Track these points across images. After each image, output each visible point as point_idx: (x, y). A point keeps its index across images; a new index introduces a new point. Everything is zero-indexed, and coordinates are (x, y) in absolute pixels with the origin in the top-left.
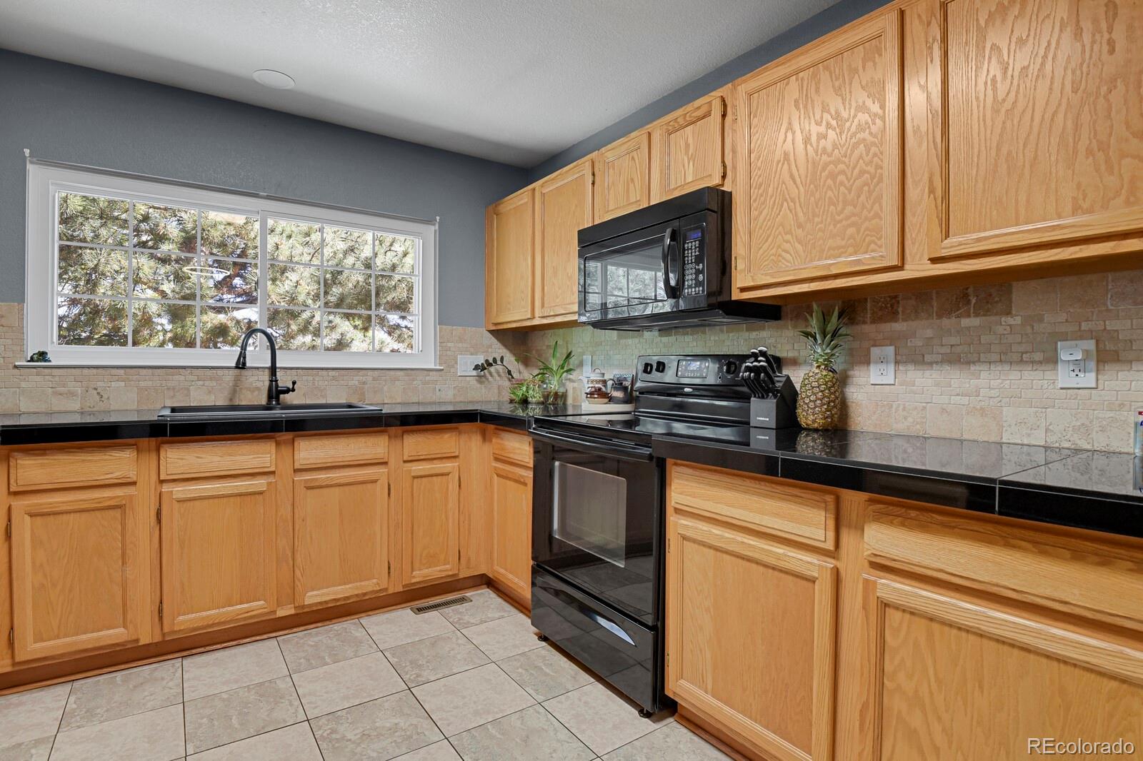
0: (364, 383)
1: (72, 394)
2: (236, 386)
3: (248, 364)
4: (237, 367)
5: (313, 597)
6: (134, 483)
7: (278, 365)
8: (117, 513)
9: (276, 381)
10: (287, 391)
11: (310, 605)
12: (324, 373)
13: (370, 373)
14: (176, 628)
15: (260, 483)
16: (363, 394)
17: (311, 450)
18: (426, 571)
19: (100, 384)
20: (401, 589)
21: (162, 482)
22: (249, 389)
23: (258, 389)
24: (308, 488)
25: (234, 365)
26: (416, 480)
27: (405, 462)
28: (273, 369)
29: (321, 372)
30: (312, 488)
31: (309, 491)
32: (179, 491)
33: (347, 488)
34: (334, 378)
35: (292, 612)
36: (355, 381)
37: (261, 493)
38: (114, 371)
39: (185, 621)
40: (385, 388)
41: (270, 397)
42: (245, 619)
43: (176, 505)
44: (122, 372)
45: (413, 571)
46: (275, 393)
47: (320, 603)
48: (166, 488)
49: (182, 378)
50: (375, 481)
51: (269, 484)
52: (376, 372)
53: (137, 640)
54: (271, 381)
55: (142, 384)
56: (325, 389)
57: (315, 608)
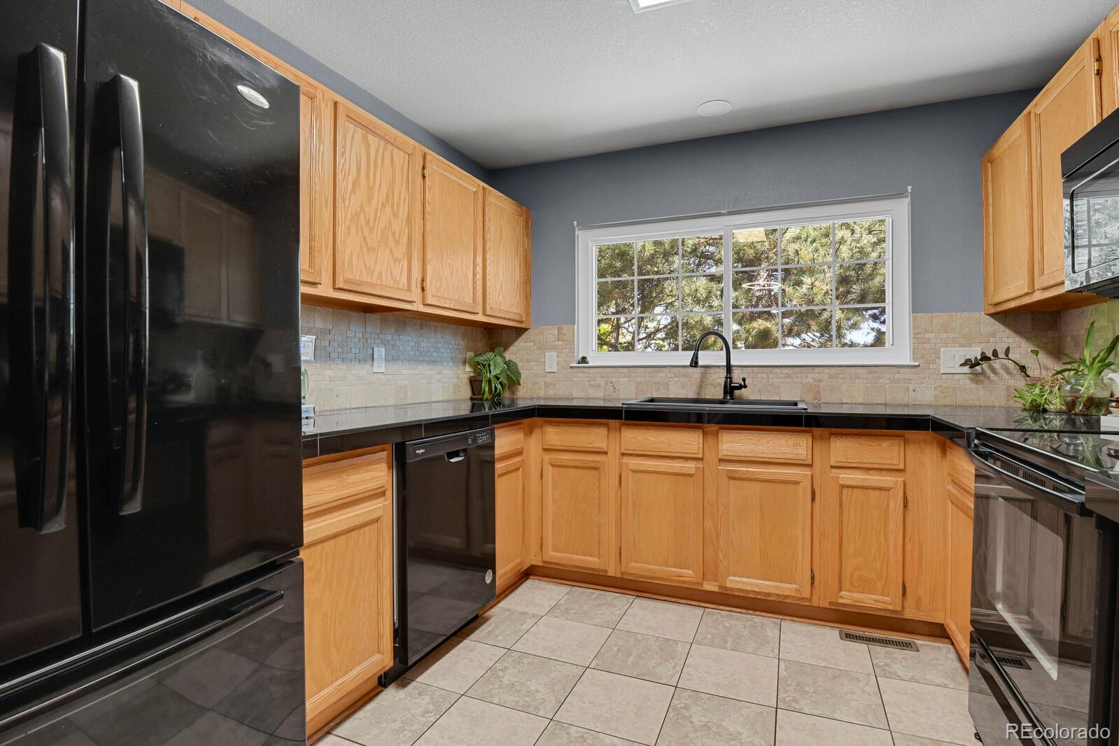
0: (820, 381)
1: (599, 386)
2: (702, 381)
3: (700, 363)
4: (691, 366)
5: (739, 582)
6: (606, 453)
7: (733, 363)
8: (596, 473)
9: (731, 378)
10: (740, 387)
11: (733, 589)
12: (778, 370)
13: (826, 370)
14: (629, 571)
15: (690, 467)
16: (818, 392)
17: (735, 443)
18: (856, 595)
19: (614, 379)
20: (827, 605)
21: (623, 454)
22: (712, 385)
23: (719, 384)
24: (730, 478)
25: (689, 364)
26: (845, 491)
27: (832, 467)
28: (729, 367)
29: (775, 370)
30: (734, 479)
31: (732, 482)
32: (634, 463)
33: (768, 485)
34: (788, 376)
35: (716, 589)
36: (810, 378)
37: (691, 475)
38: (622, 370)
39: (638, 567)
40: (844, 387)
41: (725, 393)
42: (678, 581)
43: (631, 475)
44: (626, 370)
45: (840, 590)
46: (730, 389)
47: (741, 590)
48: (625, 460)
49: (664, 375)
50: (797, 483)
51: (697, 468)
52: (833, 370)
53: (606, 571)
54: (726, 378)
55: (639, 379)
56: (779, 386)
57: (736, 593)
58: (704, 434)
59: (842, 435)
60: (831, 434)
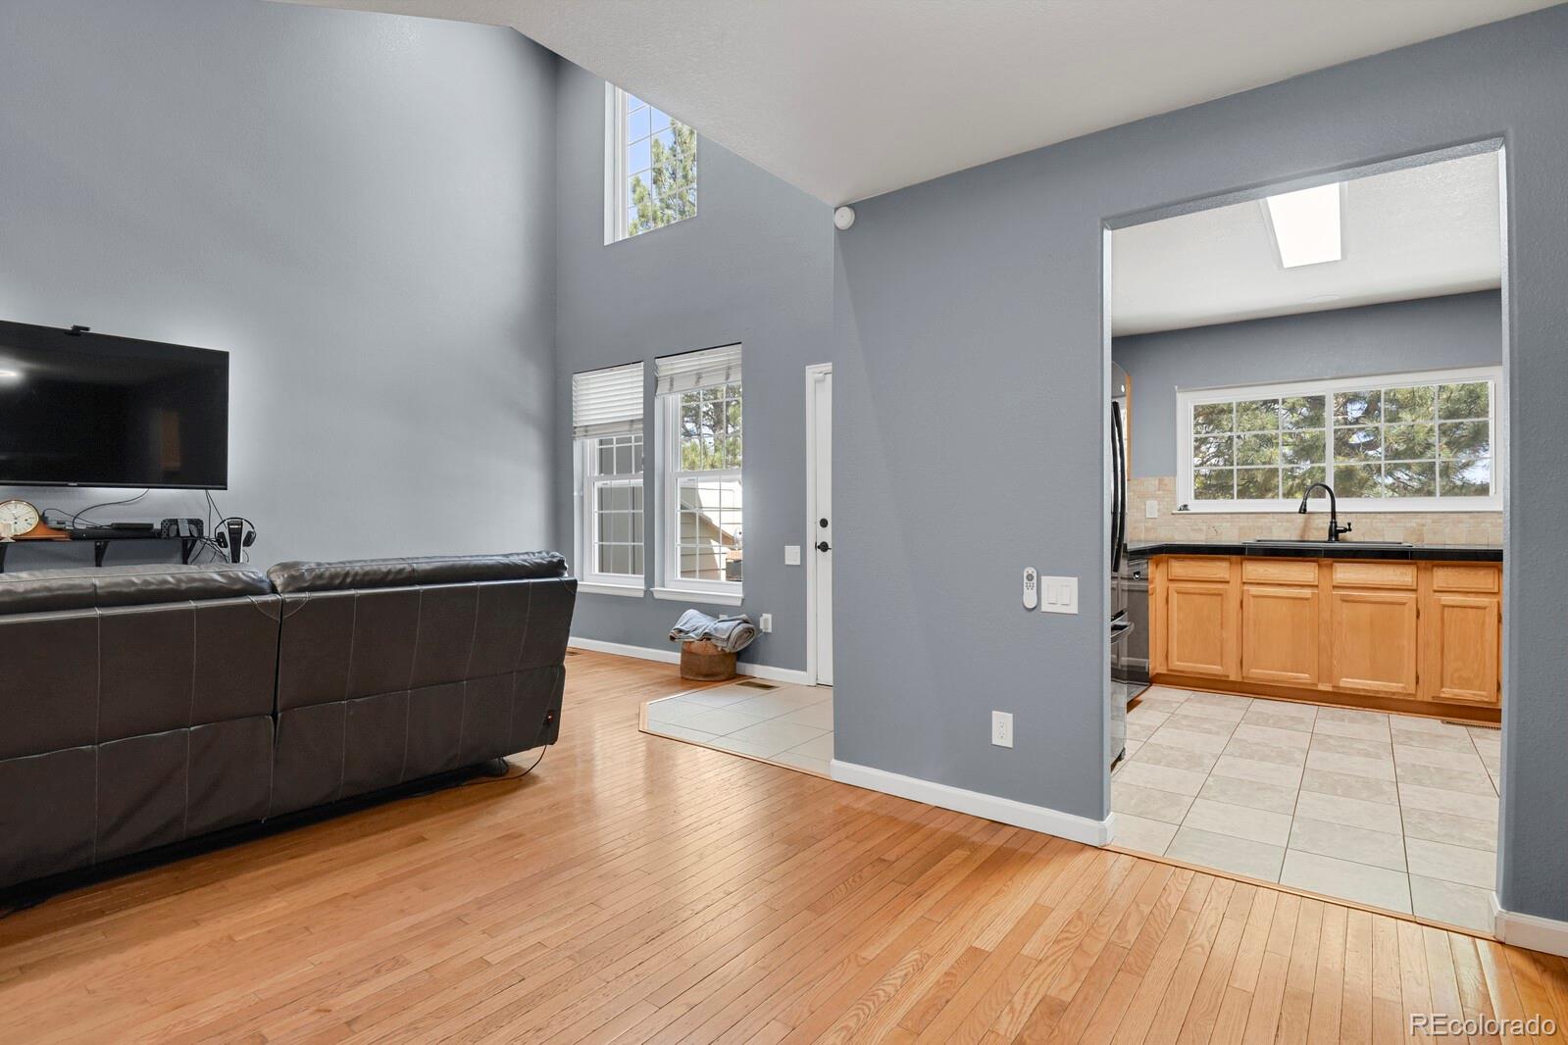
0: (1423, 525)
1: (1200, 530)
2: (1305, 526)
3: (1308, 510)
4: (1300, 512)
5: (1348, 683)
6: (1228, 582)
7: (1337, 510)
8: (1219, 598)
9: (1335, 523)
10: (1345, 530)
11: (1345, 688)
12: (1382, 516)
13: (1429, 516)
14: (1250, 675)
15: (1307, 592)
16: (1421, 534)
17: (1347, 573)
18: (1456, 691)
19: (1216, 524)
20: (1430, 700)
21: (1244, 583)
22: (1315, 529)
23: (1322, 528)
24: (1344, 601)
25: (1298, 510)
26: (1446, 609)
27: (1435, 591)
28: (1334, 513)
29: (1379, 516)
30: (1347, 601)
31: (1345, 604)
32: (1254, 590)
33: (1378, 606)
34: (1391, 521)
35: (1330, 689)
36: (1413, 523)
37: (1307, 599)
38: (1224, 516)
39: (1257, 673)
40: (1447, 530)
41: (1330, 535)
42: (1294, 683)
43: (1252, 599)
44: (1228, 516)
45: (1442, 686)
46: (1334, 533)
47: (1352, 689)
48: (1246, 587)
49: (1267, 520)
50: (1404, 604)
51: (1313, 594)
52: (1436, 516)
53: (1228, 676)
54: (1332, 523)
55: (1241, 524)
56: (1383, 530)
57: (1348, 692)
58: (1319, 566)
59: (1443, 566)
60: (1433, 566)
